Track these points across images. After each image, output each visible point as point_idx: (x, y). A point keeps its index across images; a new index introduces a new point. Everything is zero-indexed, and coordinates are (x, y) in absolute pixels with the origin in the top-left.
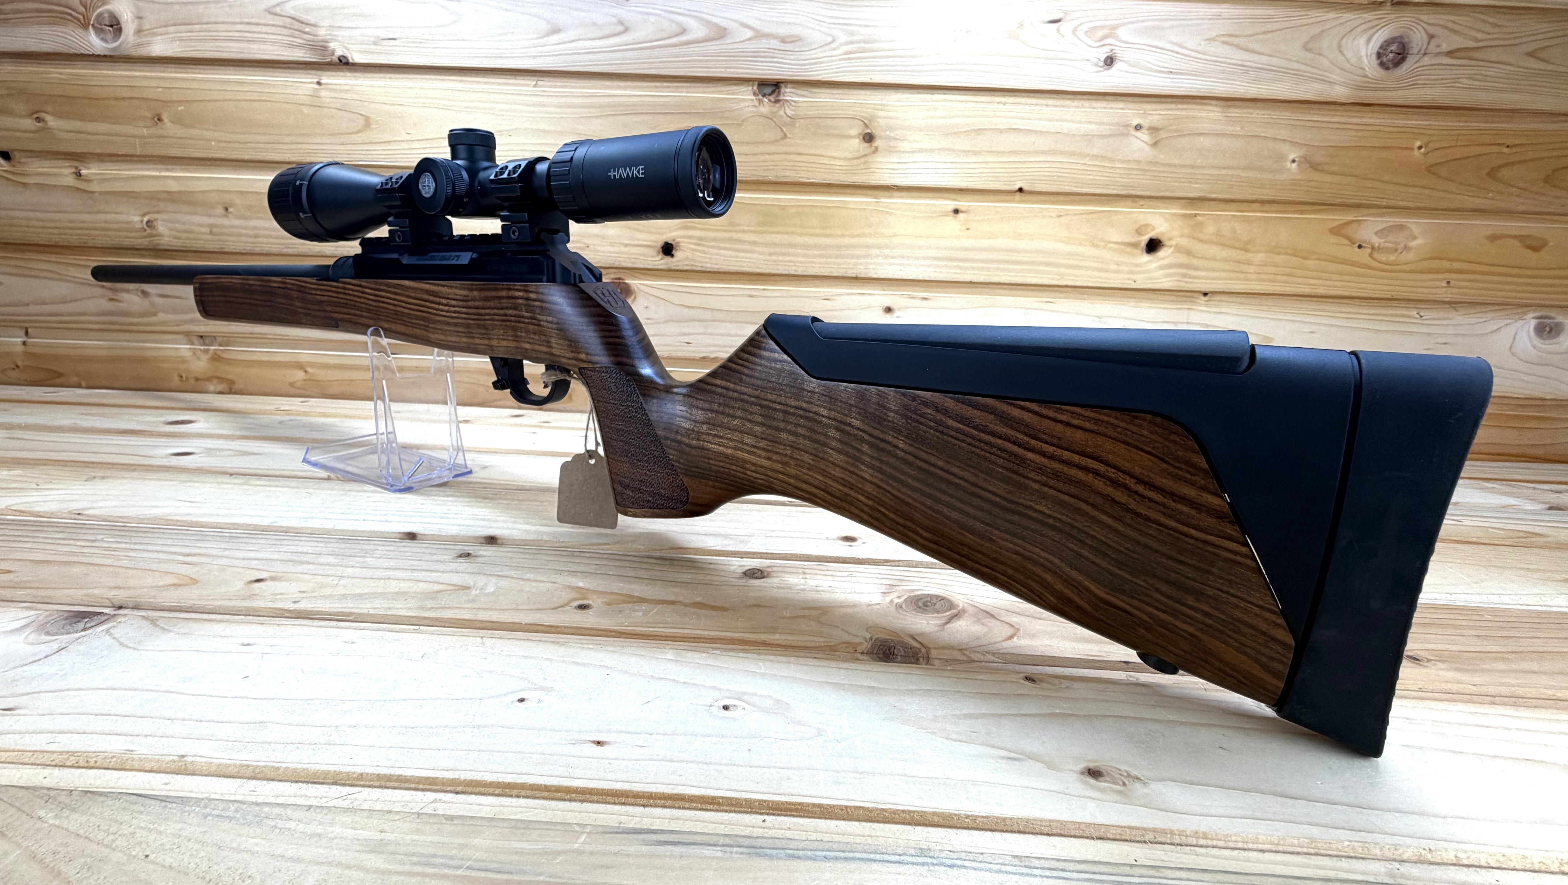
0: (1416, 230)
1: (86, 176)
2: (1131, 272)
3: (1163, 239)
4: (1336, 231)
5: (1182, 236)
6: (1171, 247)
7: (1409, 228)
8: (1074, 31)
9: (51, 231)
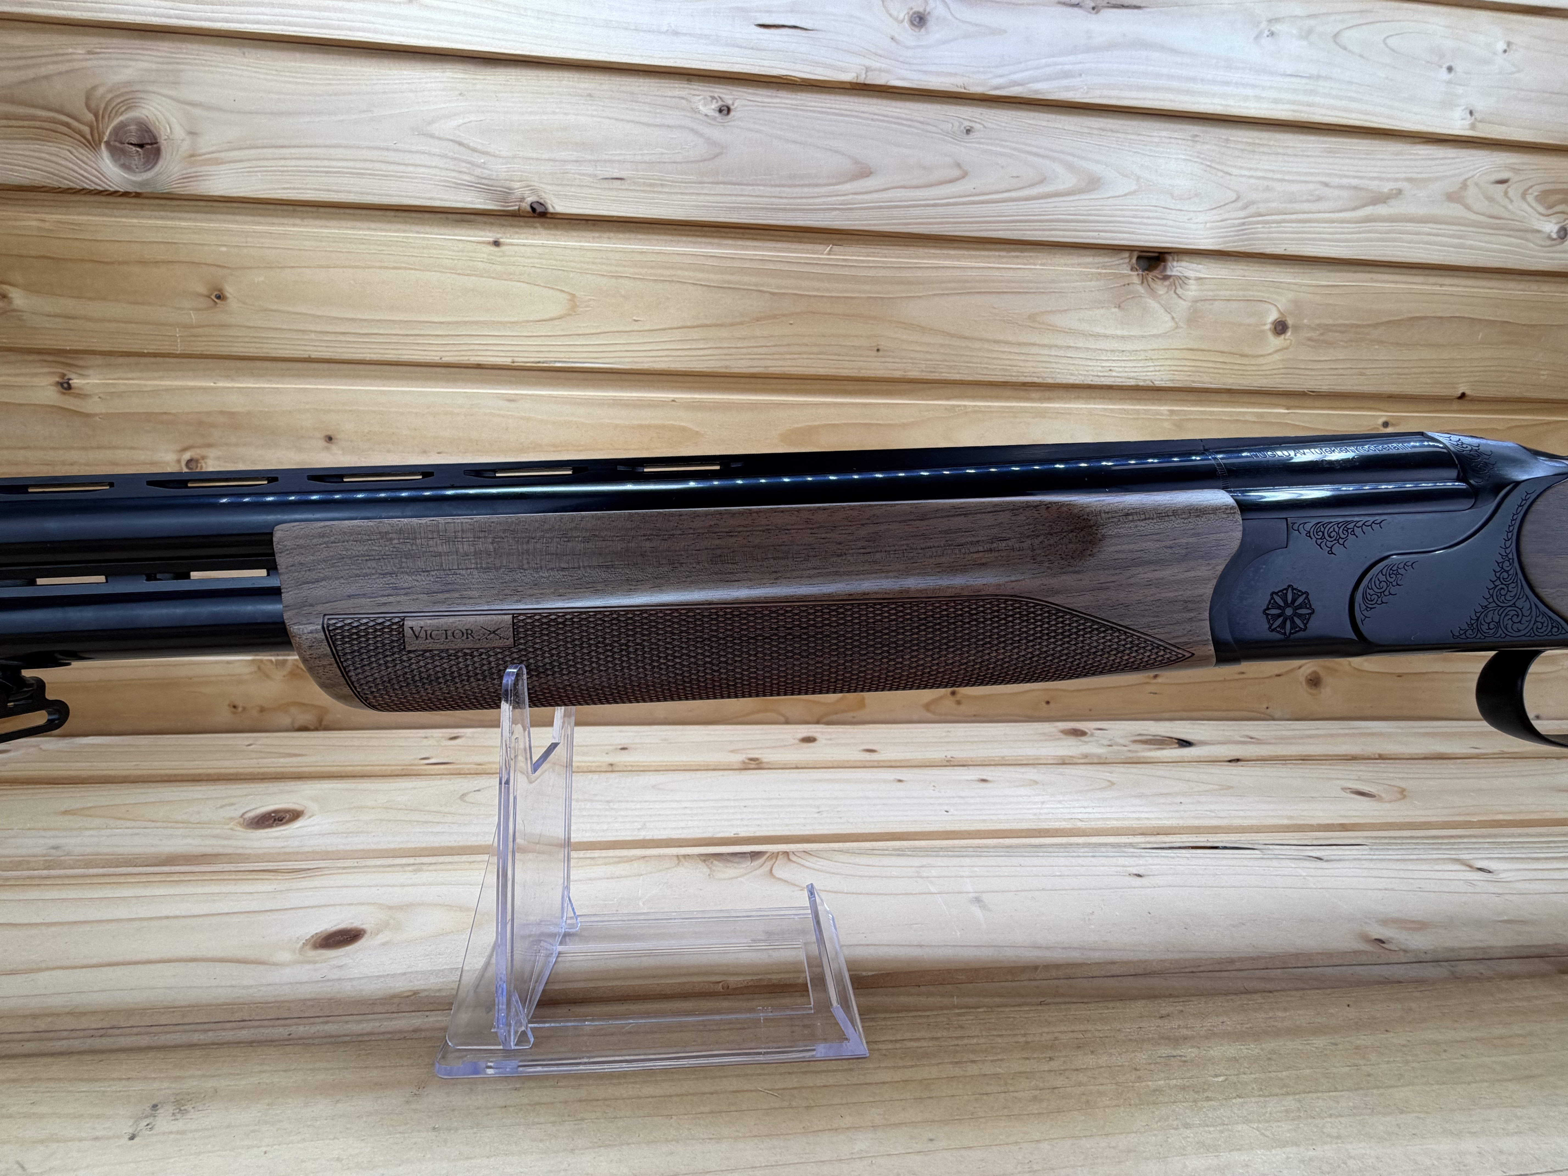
1: (79, 388)
8: (1524, 196)
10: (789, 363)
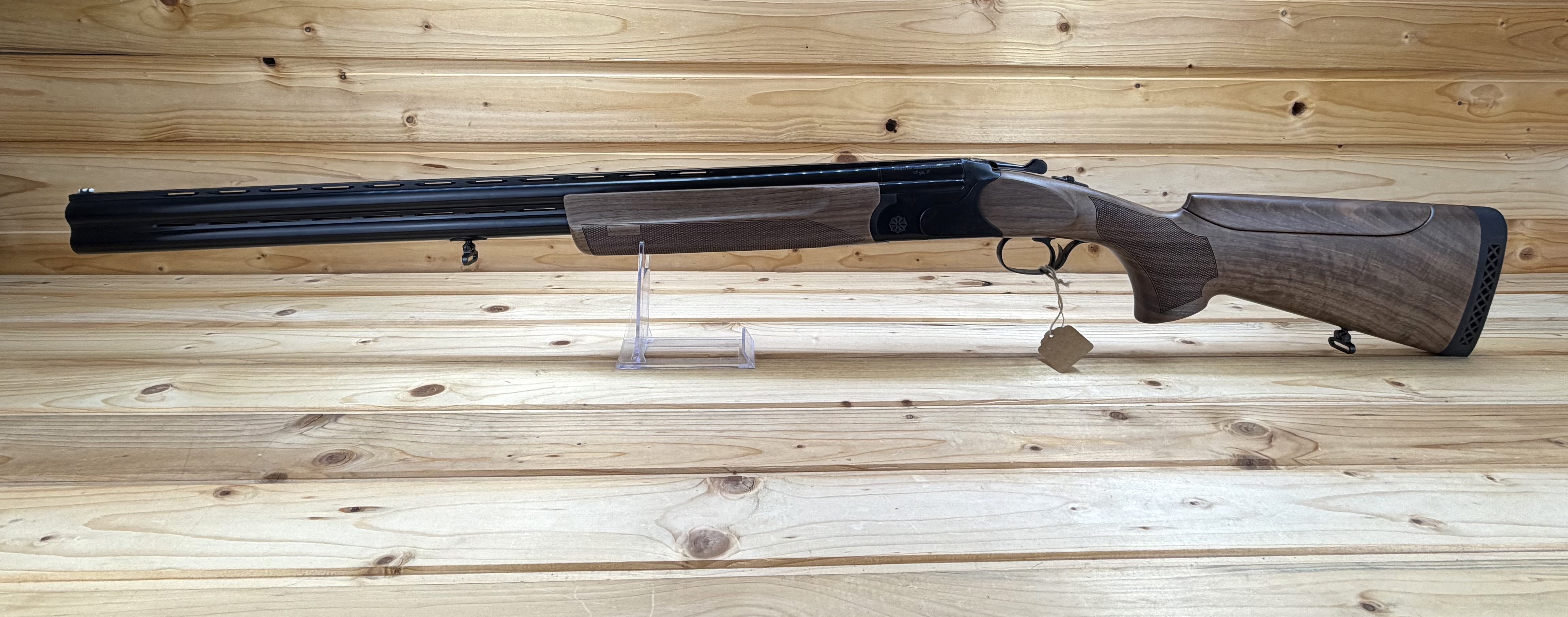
0: (1502, 89)
1: (350, 78)
2: (1281, 131)
3: (1305, 103)
4: (1440, 92)
5: (1321, 100)
6: (1312, 109)
7: (1497, 88)
9: (311, 129)
10: (754, 56)
